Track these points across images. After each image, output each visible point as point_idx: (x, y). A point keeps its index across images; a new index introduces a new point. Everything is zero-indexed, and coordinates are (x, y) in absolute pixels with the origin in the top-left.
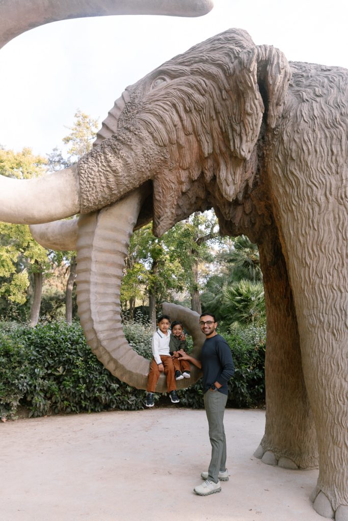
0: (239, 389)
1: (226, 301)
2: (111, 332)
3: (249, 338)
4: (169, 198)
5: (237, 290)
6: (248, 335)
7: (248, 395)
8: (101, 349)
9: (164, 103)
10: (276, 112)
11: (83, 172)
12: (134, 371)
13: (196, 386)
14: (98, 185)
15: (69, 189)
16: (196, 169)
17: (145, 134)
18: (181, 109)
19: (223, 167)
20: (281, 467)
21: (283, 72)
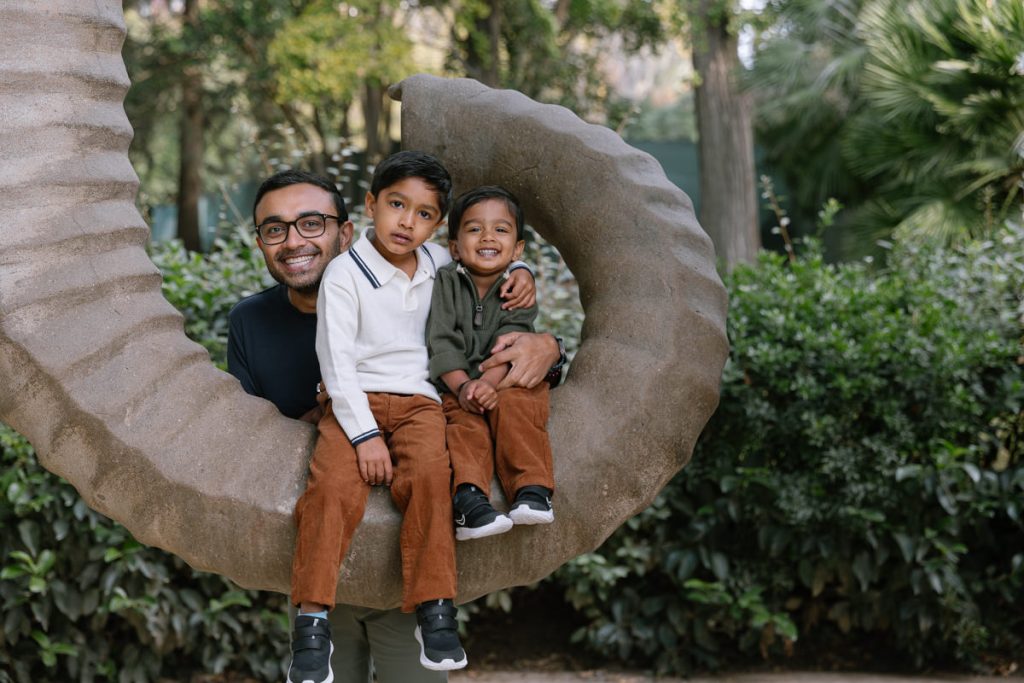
0: (916, 574)
1: (880, 88)
2: (67, 259)
3: (990, 293)
5: (948, 24)
6: (985, 275)
7: (969, 607)
13: (673, 557)
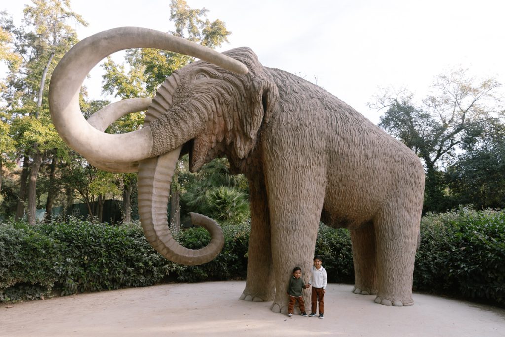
1: (208, 203)
2: (163, 232)
4: (203, 151)
5: (218, 195)
8: (158, 241)
9: (207, 96)
10: (269, 115)
11: (157, 135)
12: (179, 254)
14: (165, 143)
15: (147, 145)
16: (221, 135)
17: (195, 114)
18: (217, 102)
19: (238, 139)
20: (255, 302)
21: (275, 97)
